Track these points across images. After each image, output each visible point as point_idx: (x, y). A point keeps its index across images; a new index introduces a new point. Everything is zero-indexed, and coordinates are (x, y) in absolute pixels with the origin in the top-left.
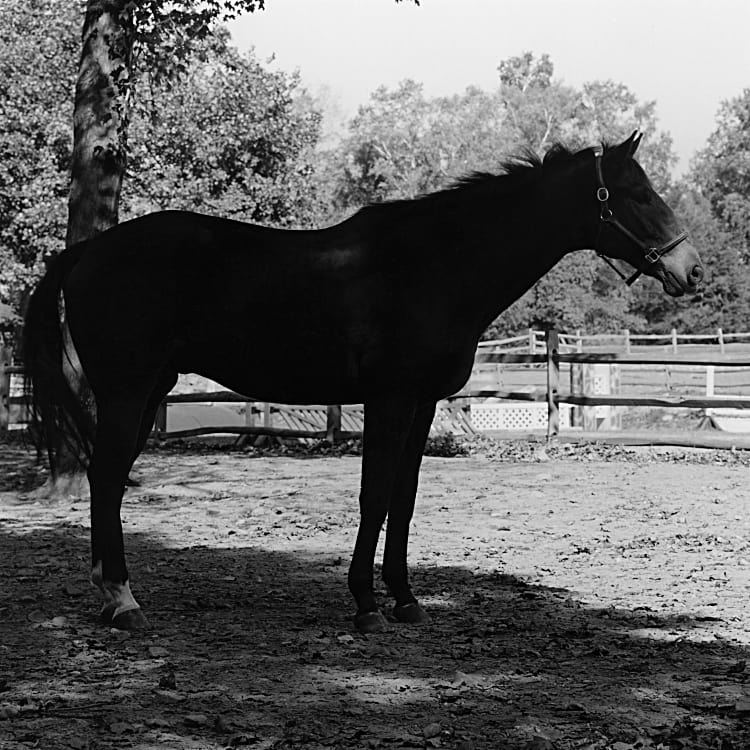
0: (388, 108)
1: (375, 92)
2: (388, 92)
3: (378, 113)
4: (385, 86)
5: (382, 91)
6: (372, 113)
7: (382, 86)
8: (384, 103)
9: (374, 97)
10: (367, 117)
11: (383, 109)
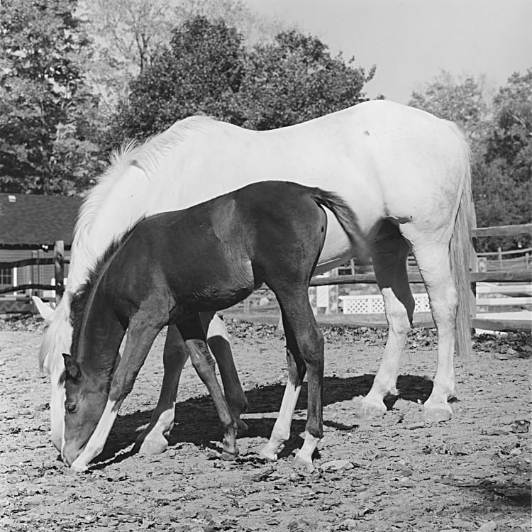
0: (520, 88)
1: (510, 77)
2: (520, 77)
3: (514, 92)
4: (517, 72)
5: (516, 75)
6: (510, 92)
7: (515, 73)
8: (518, 84)
9: (510, 80)
10: (506, 94)
11: (517, 89)
